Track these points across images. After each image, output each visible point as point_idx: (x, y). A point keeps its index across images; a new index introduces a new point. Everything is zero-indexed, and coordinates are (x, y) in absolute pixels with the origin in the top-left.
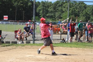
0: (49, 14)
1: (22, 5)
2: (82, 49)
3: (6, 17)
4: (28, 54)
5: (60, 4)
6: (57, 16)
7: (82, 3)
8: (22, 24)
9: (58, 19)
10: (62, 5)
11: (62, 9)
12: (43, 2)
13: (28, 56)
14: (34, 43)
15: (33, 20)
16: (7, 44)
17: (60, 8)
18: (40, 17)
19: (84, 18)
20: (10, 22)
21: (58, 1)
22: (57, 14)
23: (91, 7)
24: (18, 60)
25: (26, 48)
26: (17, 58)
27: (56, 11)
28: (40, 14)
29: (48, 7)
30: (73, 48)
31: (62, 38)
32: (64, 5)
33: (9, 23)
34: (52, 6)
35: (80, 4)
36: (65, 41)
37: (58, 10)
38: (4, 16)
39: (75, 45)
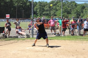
0: (45, 12)
1: (22, 5)
2: (74, 41)
4: (28, 47)
5: (55, 4)
6: (52, 14)
7: (74, 2)
8: (22, 22)
10: (56, 4)
11: (56, 8)
12: (40, 2)
13: (28, 48)
14: (33, 37)
15: (32, 18)
16: (10, 39)
17: (54, 7)
19: (75, 15)
20: (11, 20)
21: (53, 1)
22: (52, 12)
23: (81, 5)
24: (19, 52)
25: (26, 41)
26: (18, 50)
27: (51, 10)
28: (37, 13)
29: (44, 6)
30: (67, 41)
31: (57, 33)
32: (58, 4)
34: (47, 5)
35: (71, 3)
36: (59, 34)
37: (52, 8)
38: (6, 15)
39: (69, 38)
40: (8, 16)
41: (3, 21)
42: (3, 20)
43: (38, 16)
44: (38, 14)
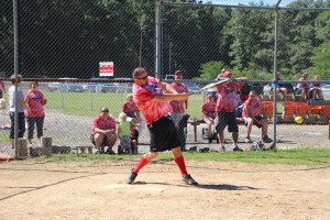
0: (264, 51)
3: (106, 68)
5: (308, 14)
6: (293, 59)
9: (298, 70)
10: (314, 15)
11: (313, 31)
12: (241, 8)
15: (205, 76)
17: (306, 29)
18: (232, 62)
21: (299, 3)
22: (297, 50)
27: (291, 41)
28: (231, 54)
32: (322, 17)
33: (114, 90)
34: (274, 22)
37: (297, 34)
38: (101, 64)
40: (109, 67)
41: (82, 91)
42: (85, 86)
43: (232, 67)
44: (233, 58)
